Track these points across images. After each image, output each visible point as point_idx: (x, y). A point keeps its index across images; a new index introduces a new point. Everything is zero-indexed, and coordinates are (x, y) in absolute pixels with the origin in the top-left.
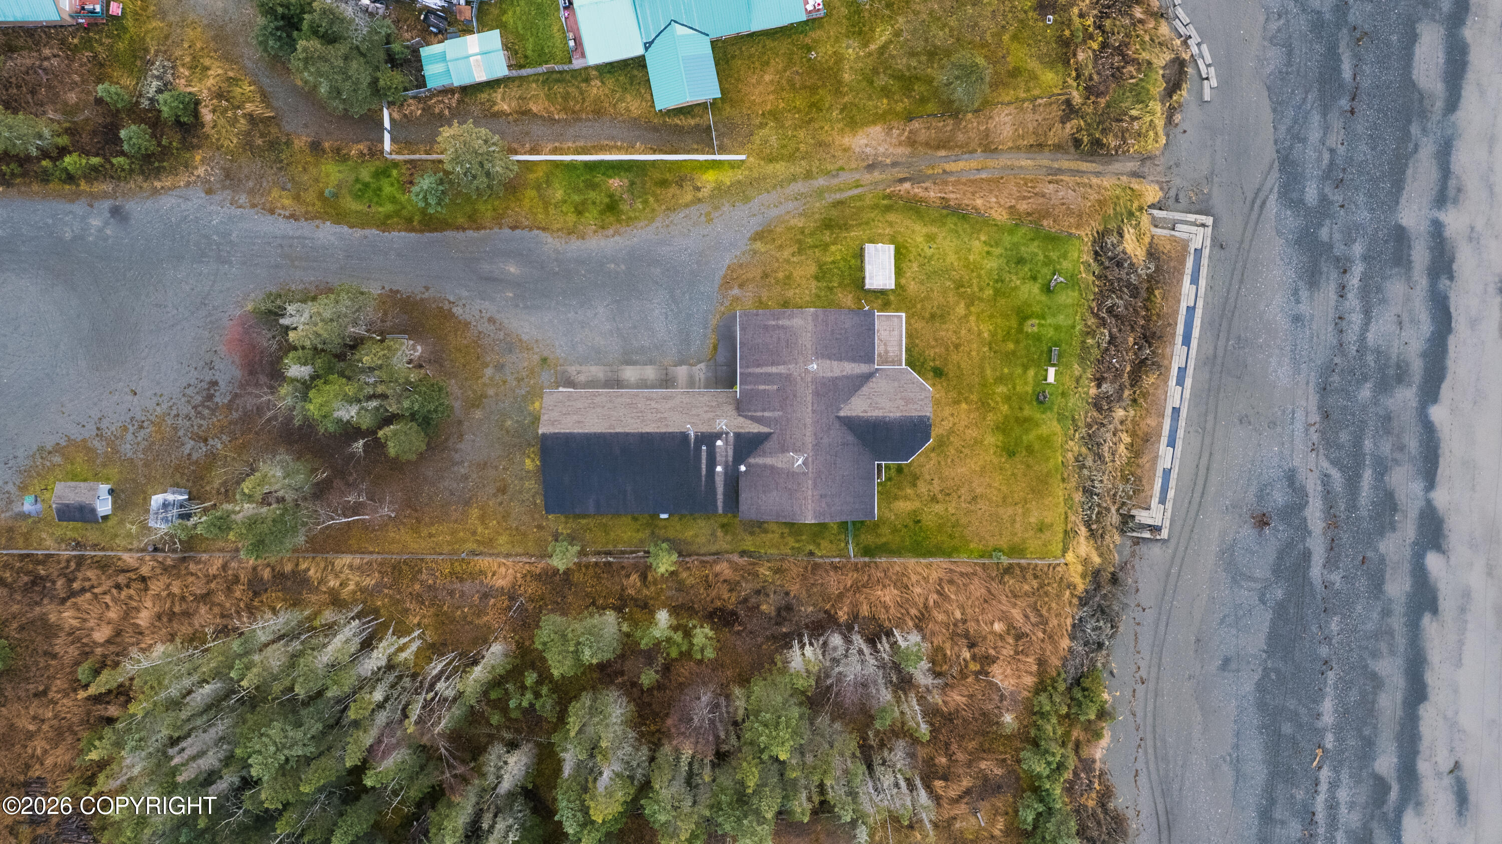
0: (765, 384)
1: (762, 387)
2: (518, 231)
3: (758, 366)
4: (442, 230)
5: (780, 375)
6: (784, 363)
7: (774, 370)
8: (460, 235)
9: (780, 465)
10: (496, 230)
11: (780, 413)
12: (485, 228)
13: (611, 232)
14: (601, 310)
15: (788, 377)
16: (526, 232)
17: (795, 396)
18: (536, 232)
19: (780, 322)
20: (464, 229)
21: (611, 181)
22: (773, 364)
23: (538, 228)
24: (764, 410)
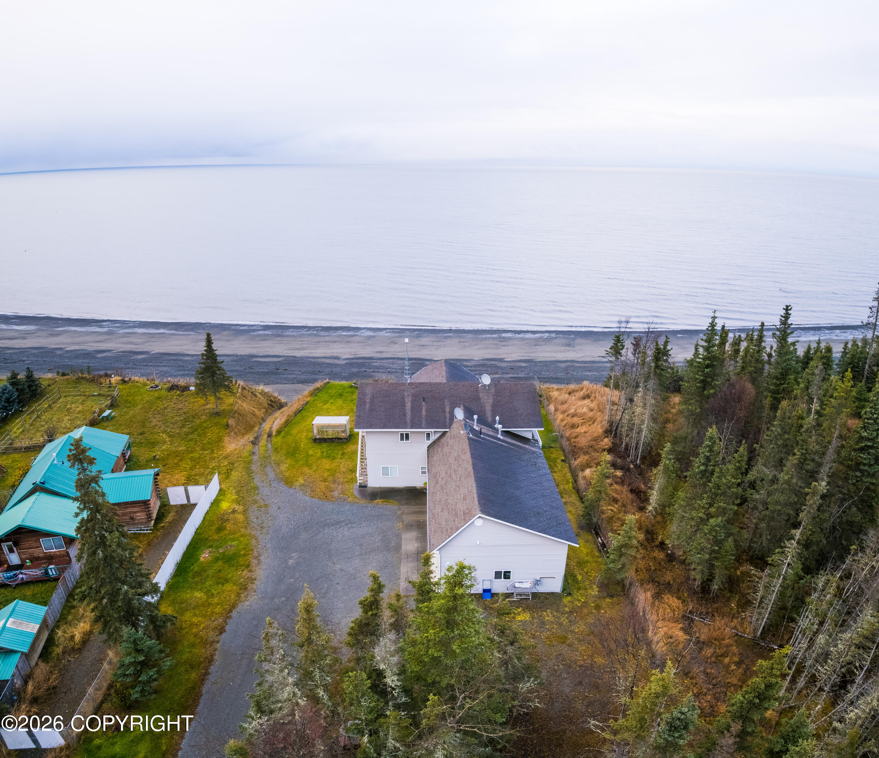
0: (421, 411)
1: (424, 413)
2: (227, 628)
3: (405, 415)
4: (199, 695)
5: (413, 402)
6: (403, 398)
7: (408, 405)
8: (211, 678)
9: (491, 401)
10: (218, 646)
11: (446, 401)
12: (212, 655)
13: (254, 562)
14: (338, 567)
15: (415, 397)
16: (230, 622)
17: (431, 391)
18: (234, 614)
19: (368, 401)
20: (207, 674)
21: (202, 559)
22: (403, 405)
23: (230, 611)
24: (444, 412)
